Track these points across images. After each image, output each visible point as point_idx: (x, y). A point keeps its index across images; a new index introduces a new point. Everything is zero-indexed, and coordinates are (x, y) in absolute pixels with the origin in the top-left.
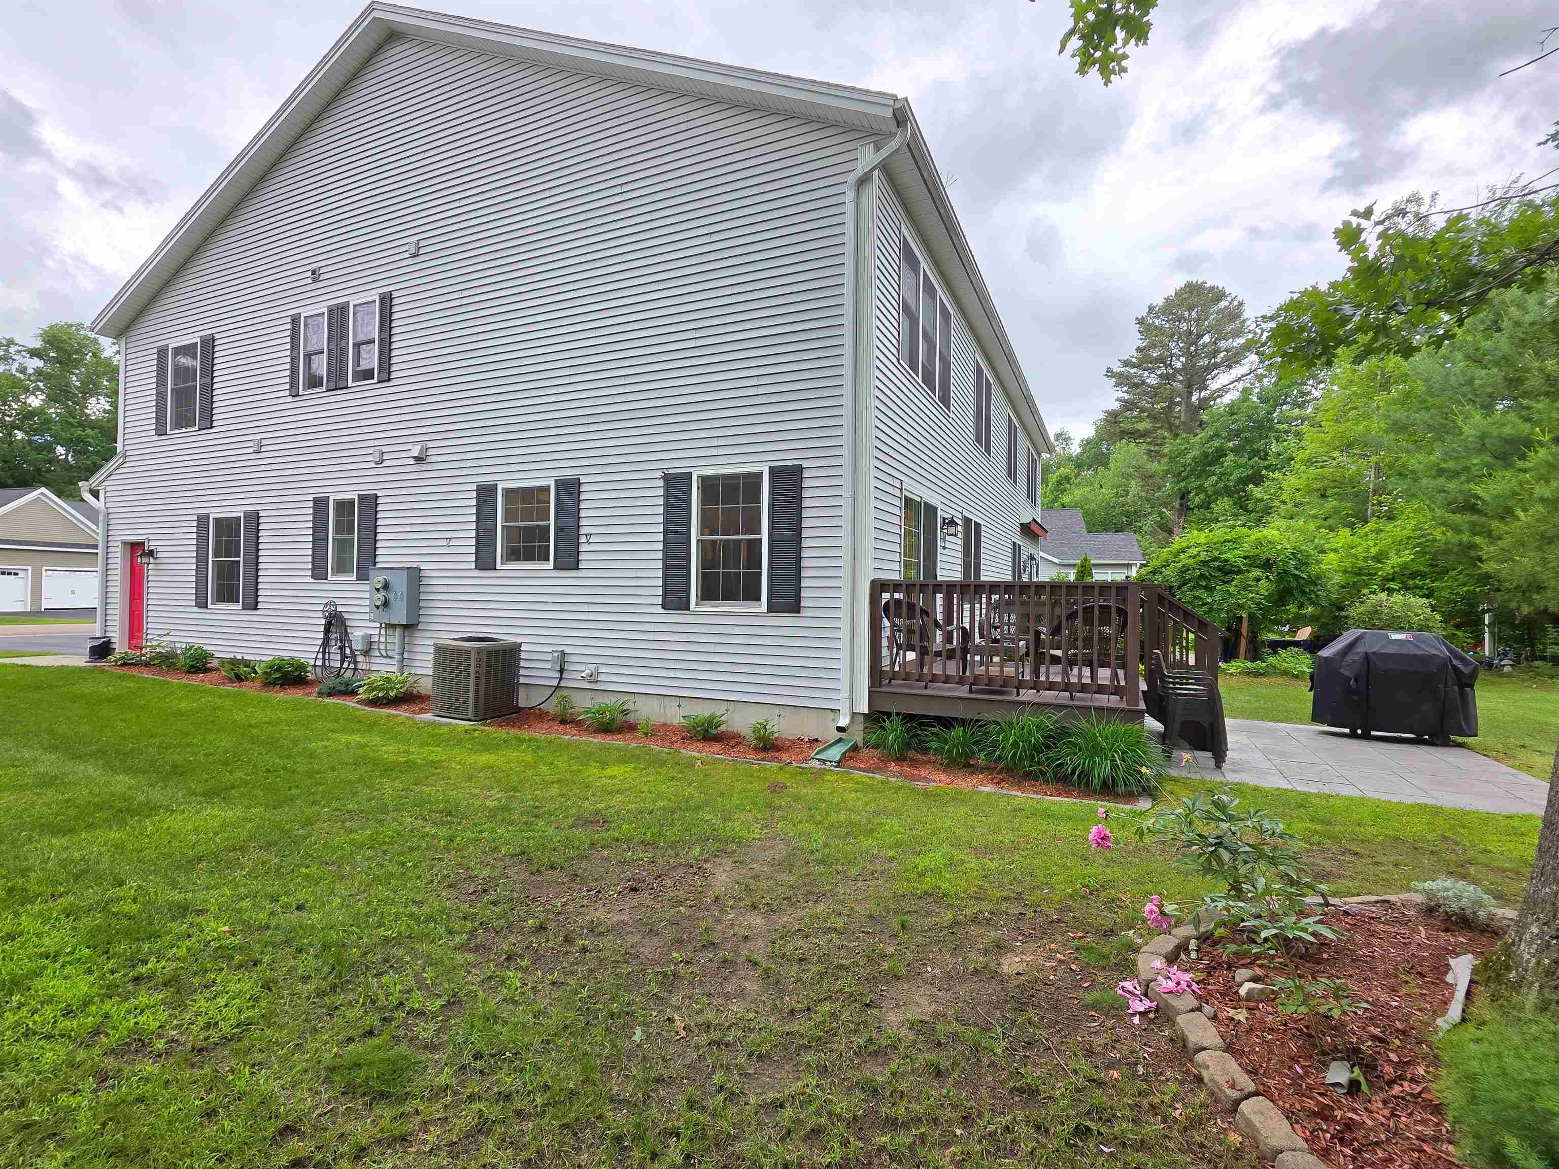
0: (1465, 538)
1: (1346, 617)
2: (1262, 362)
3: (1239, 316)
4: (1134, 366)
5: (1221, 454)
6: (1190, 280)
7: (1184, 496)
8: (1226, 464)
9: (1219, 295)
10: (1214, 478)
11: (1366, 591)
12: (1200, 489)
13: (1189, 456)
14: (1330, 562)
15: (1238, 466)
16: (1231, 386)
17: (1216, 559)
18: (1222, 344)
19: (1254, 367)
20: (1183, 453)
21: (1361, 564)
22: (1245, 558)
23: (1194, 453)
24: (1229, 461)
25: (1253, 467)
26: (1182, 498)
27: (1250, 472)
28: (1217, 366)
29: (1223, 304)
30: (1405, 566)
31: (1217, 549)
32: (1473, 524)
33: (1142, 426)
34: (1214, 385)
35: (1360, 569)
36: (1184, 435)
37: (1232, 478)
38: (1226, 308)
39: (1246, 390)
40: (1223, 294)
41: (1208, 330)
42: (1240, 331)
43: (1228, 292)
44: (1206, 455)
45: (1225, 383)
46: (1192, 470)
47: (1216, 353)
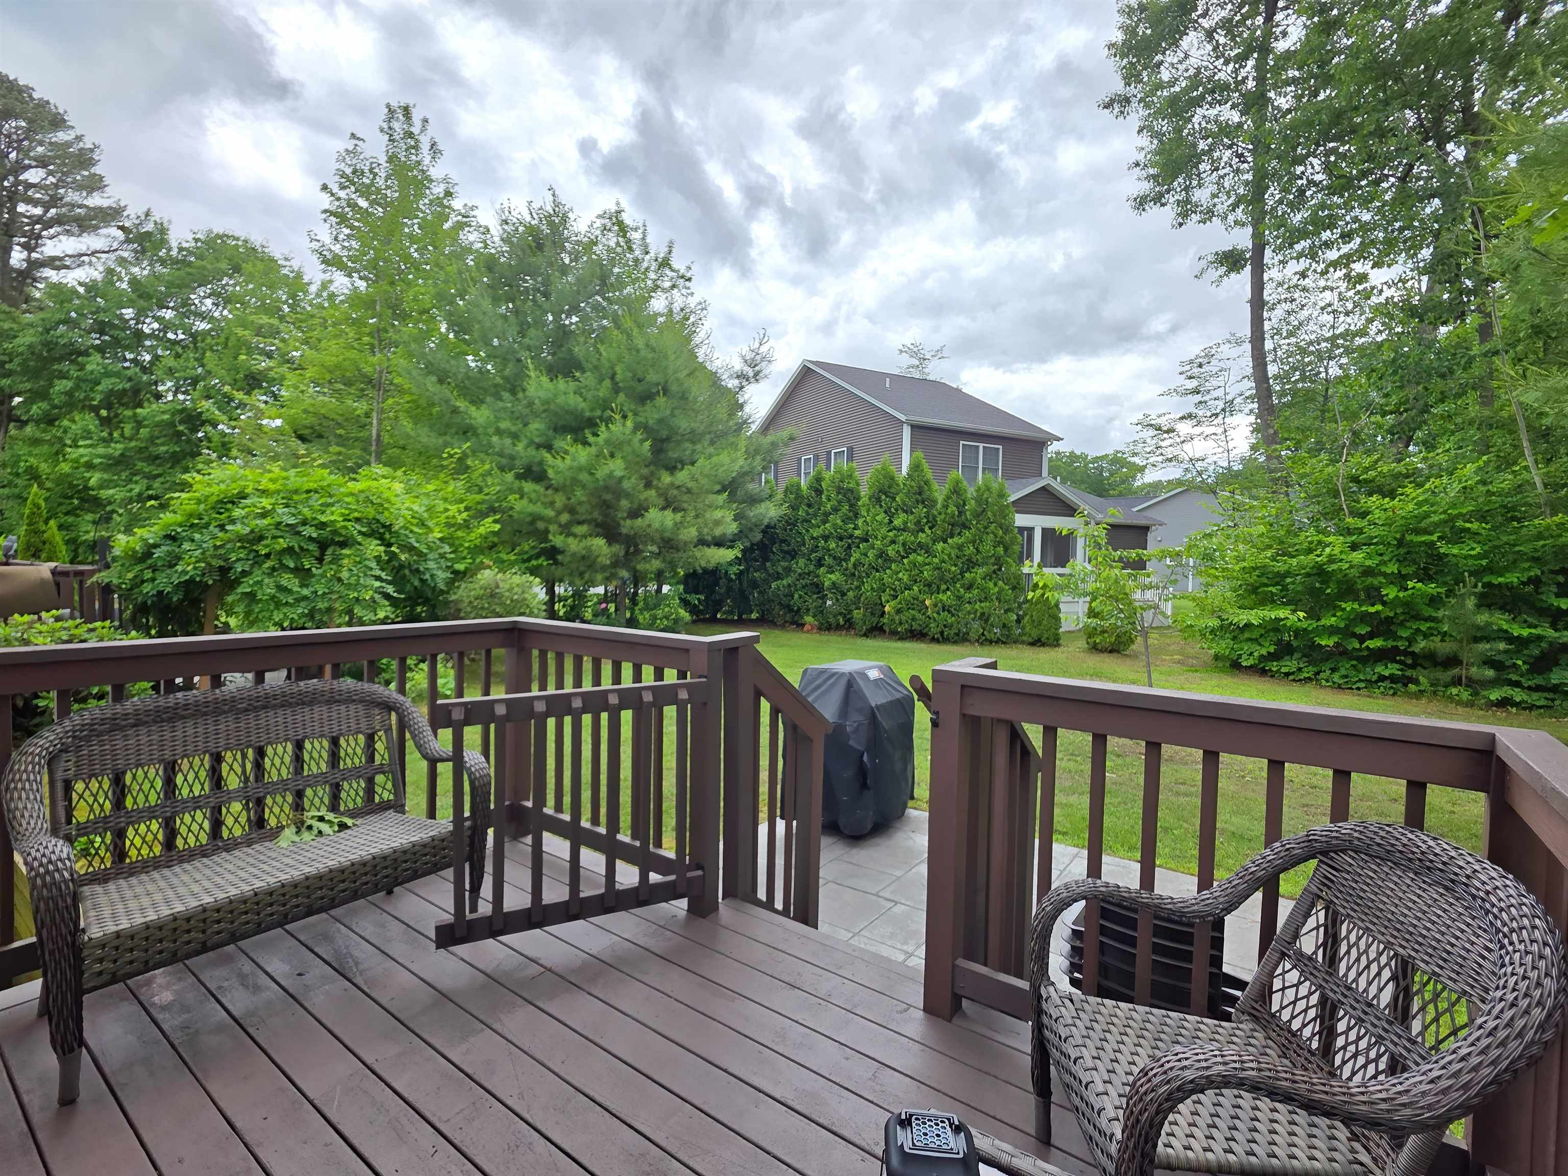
2: (128, 241)
3: (91, 163)
8: (89, 367)
9: (58, 122)
10: (69, 384)
12: (41, 395)
13: (18, 341)
15: (108, 374)
16: (86, 258)
18: (68, 195)
19: (115, 245)
24: (94, 363)
25: (130, 379)
27: (128, 386)
28: (58, 221)
29: (62, 136)
34: (50, 248)
37: (99, 388)
38: (68, 144)
39: (110, 272)
40: (65, 121)
41: (42, 163)
42: (95, 184)
43: (71, 119)
44: (49, 345)
45: (70, 252)
46: (24, 364)
47: (54, 201)
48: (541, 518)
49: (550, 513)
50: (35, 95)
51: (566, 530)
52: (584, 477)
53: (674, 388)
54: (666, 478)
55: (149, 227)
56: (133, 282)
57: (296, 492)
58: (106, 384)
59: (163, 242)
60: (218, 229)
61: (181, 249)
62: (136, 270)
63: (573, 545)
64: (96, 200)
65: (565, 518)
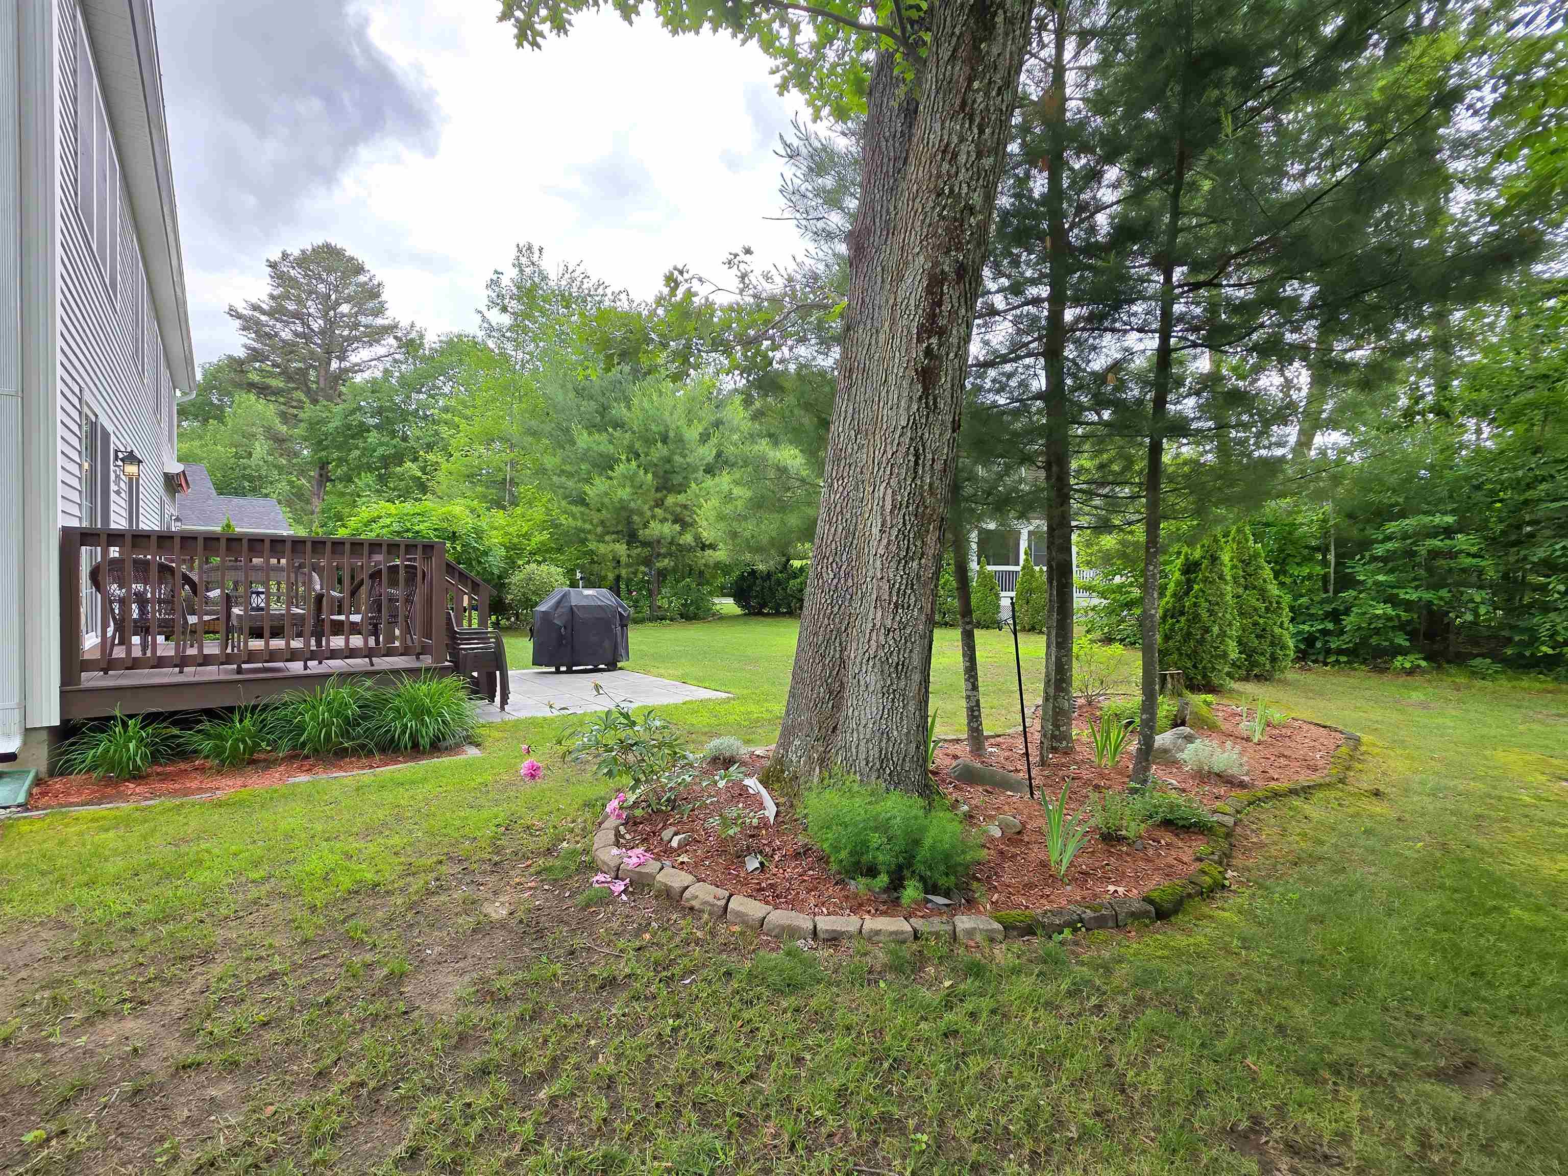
0: (579, 523)
1: (510, 583)
2: (400, 347)
3: (378, 295)
4: (264, 312)
5: (363, 429)
6: (329, 241)
7: (323, 465)
8: (369, 440)
9: (359, 269)
10: (358, 453)
11: (520, 562)
12: (342, 461)
13: (330, 425)
14: (495, 539)
15: (382, 444)
16: (373, 363)
17: (408, 531)
18: (363, 319)
19: (392, 350)
20: (324, 422)
21: (515, 540)
22: (435, 530)
23: (335, 423)
24: (373, 437)
26: (322, 468)
27: (393, 451)
28: (357, 339)
29: (362, 278)
30: (542, 543)
31: (409, 521)
32: (582, 513)
33: (275, 383)
34: (354, 358)
35: (515, 545)
36: (325, 403)
37: (375, 454)
38: (366, 284)
39: (386, 371)
40: (363, 269)
41: (348, 300)
42: (379, 311)
43: (367, 267)
44: (349, 427)
45: (365, 359)
46: (334, 440)
47: (356, 325)
48: (583, 531)
49: (588, 526)
50: (347, 254)
51: (600, 539)
52: (606, 500)
53: (672, 434)
54: (670, 500)
55: (413, 335)
56: (402, 376)
57: (407, 515)
58: (380, 451)
59: (421, 345)
60: (456, 330)
61: (431, 349)
62: (403, 367)
63: (602, 549)
64: (379, 321)
65: (599, 530)
